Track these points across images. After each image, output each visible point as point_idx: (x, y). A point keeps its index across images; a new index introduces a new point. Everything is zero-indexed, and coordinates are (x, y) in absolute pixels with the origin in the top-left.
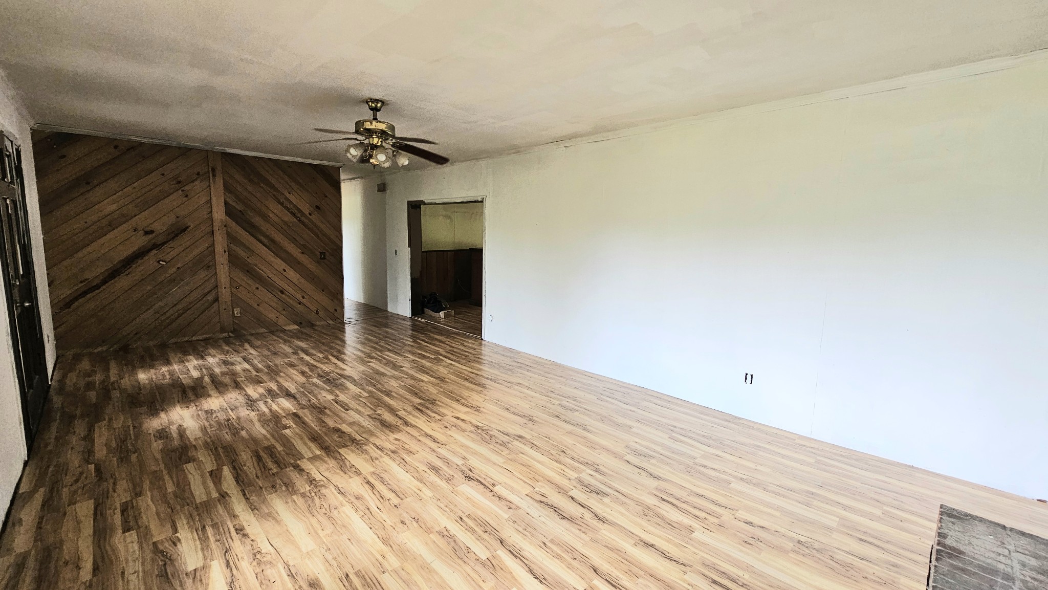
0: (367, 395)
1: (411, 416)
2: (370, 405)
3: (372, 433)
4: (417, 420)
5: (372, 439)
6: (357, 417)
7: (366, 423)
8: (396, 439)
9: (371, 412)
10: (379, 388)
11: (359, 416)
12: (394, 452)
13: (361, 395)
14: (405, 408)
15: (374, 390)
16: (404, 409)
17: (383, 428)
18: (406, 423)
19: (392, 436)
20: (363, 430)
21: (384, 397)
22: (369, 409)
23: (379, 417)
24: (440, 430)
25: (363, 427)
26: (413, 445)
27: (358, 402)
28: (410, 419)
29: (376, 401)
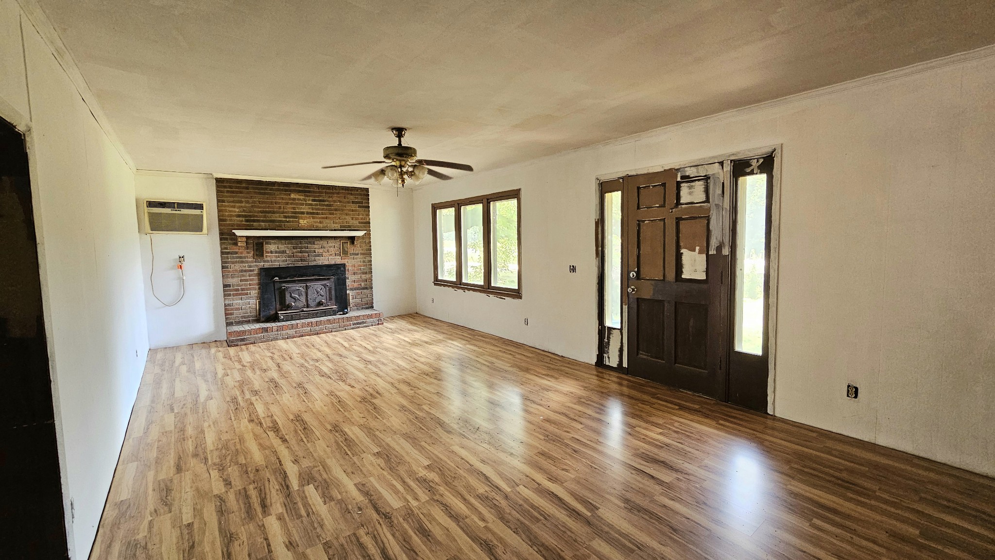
0: (424, 407)
1: (388, 388)
2: (420, 397)
3: (416, 378)
4: (384, 386)
5: (416, 375)
6: (428, 388)
7: (421, 385)
8: (401, 375)
9: (418, 392)
10: (412, 415)
11: (427, 388)
12: (404, 370)
13: (429, 406)
14: (390, 395)
15: (417, 412)
16: (392, 394)
17: (408, 381)
18: (392, 384)
19: (403, 377)
20: (422, 380)
21: (407, 405)
22: (420, 394)
23: (412, 388)
24: (370, 380)
25: (423, 382)
26: (392, 373)
27: (431, 400)
28: (388, 387)
29: (415, 401)
